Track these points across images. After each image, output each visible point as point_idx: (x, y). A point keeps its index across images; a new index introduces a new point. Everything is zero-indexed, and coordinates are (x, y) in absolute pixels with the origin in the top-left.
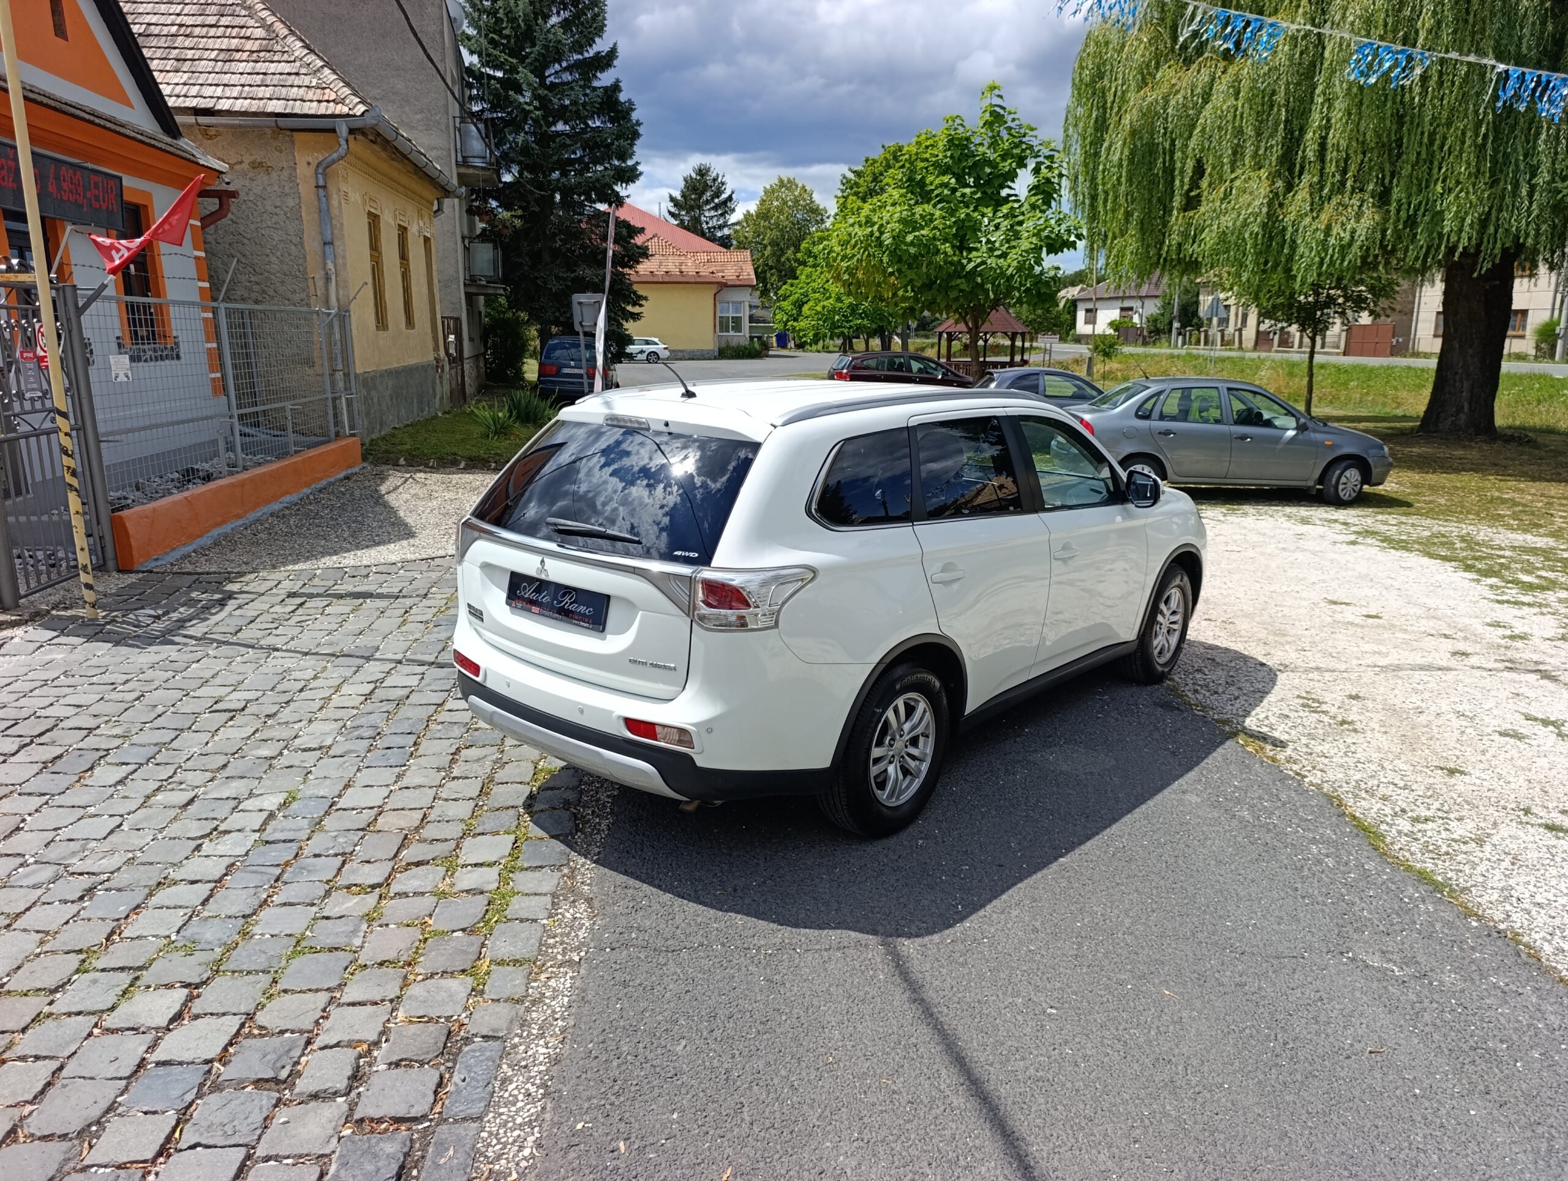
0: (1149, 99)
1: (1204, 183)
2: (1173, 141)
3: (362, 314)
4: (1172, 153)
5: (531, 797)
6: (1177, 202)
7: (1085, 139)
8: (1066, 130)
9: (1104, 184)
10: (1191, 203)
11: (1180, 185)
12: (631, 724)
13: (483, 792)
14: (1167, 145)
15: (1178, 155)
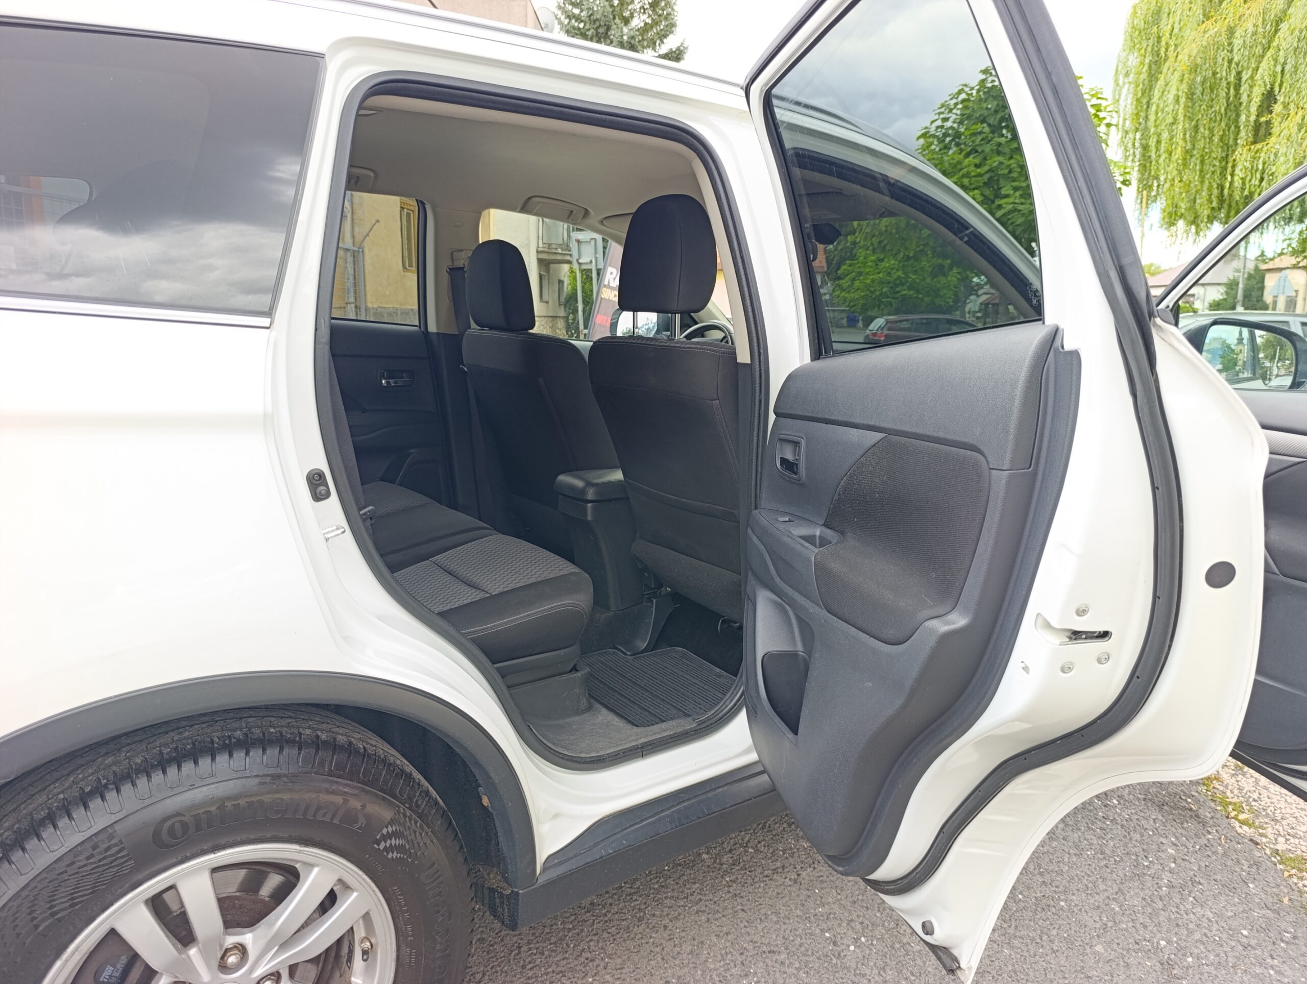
0: (1212, 32)
1: (1278, 108)
2: (1239, 74)
4: (1238, 86)
6: (1245, 135)
7: (1137, 86)
8: (1116, 81)
9: (1156, 126)
10: (1261, 132)
11: (1248, 116)
14: (1232, 79)
15: (1244, 88)
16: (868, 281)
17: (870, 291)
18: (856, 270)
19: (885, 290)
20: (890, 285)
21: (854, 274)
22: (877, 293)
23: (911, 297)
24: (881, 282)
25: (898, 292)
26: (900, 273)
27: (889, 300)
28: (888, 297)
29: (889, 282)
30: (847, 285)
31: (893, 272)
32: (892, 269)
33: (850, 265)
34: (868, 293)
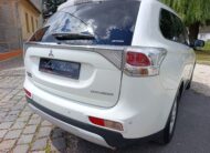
3: (24, 29)
5: (52, 131)
12: (92, 119)
13: (37, 130)
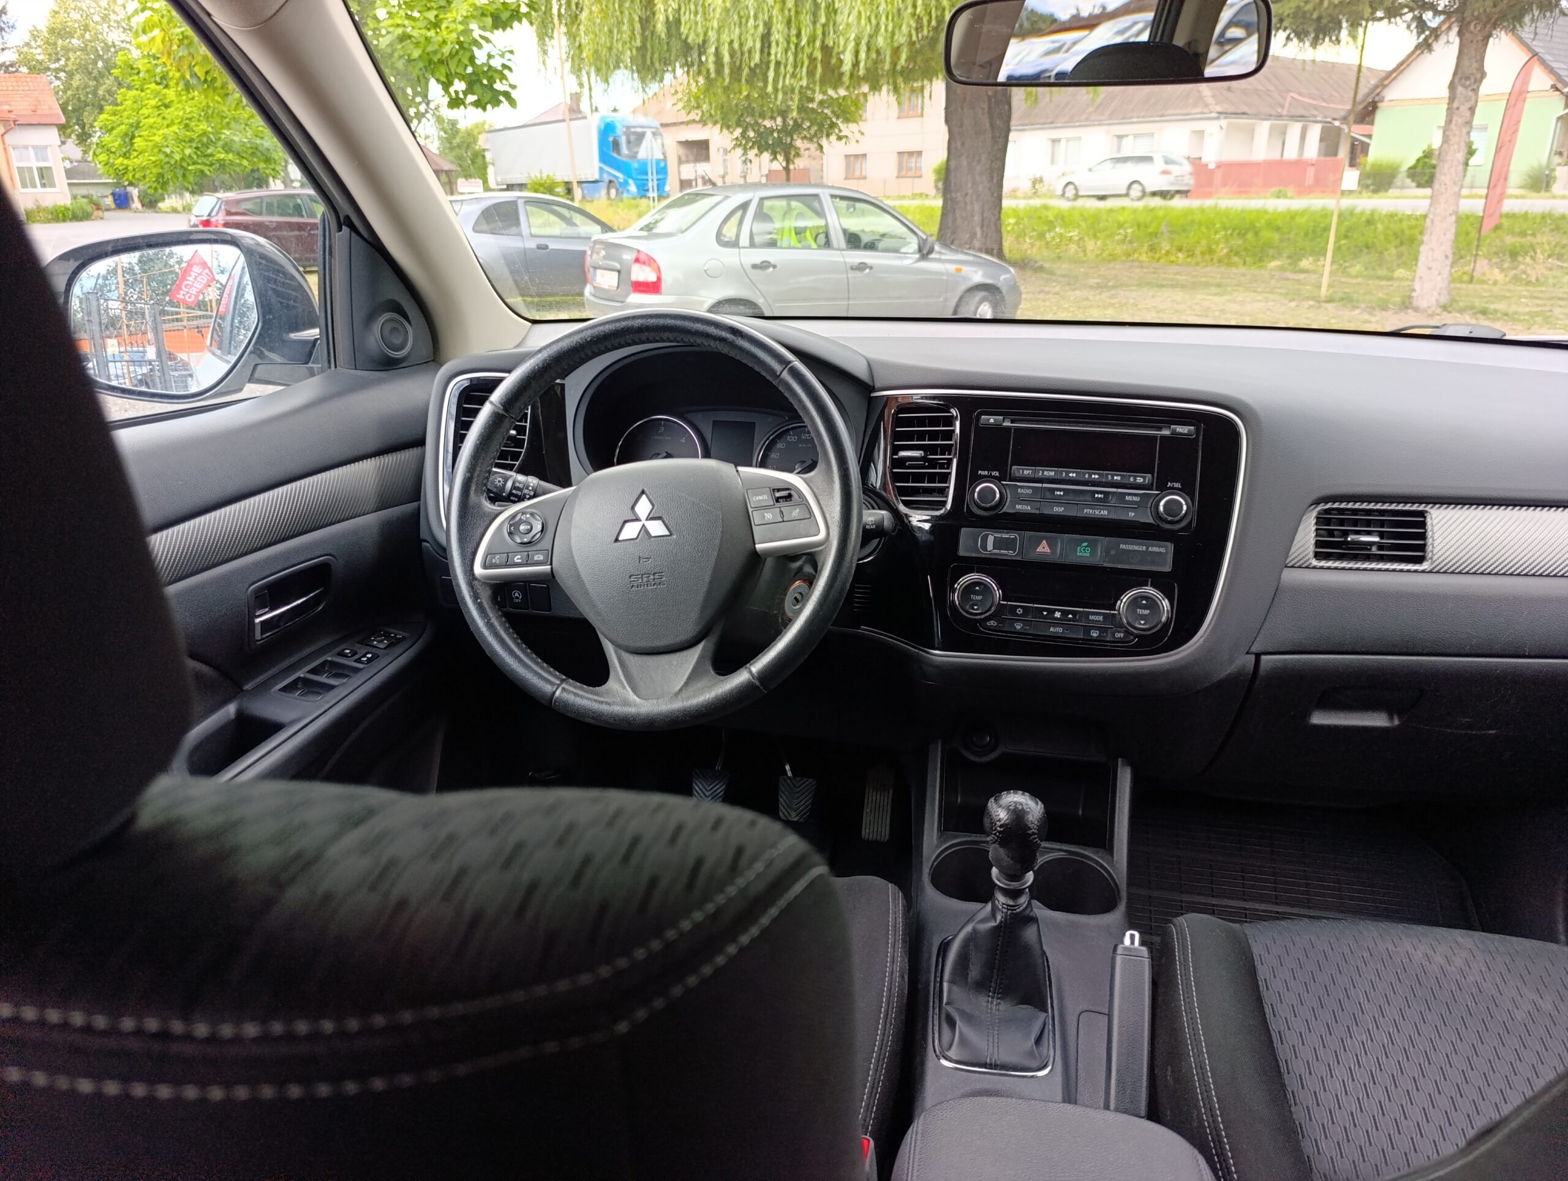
16: (157, 139)
17: (165, 153)
18: (126, 121)
19: (188, 151)
20: (194, 145)
21: (123, 127)
22: (177, 157)
23: (232, 163)
24: (180, 140)
25: (211, 155)
26: (203, 126)
27: (199, 167)
28: (194, 163)
29: (191, 140)
30: (116, 144)
31: (193, 124)
32: (190, 119)
33: (114, 114)
34: (162, 156)
